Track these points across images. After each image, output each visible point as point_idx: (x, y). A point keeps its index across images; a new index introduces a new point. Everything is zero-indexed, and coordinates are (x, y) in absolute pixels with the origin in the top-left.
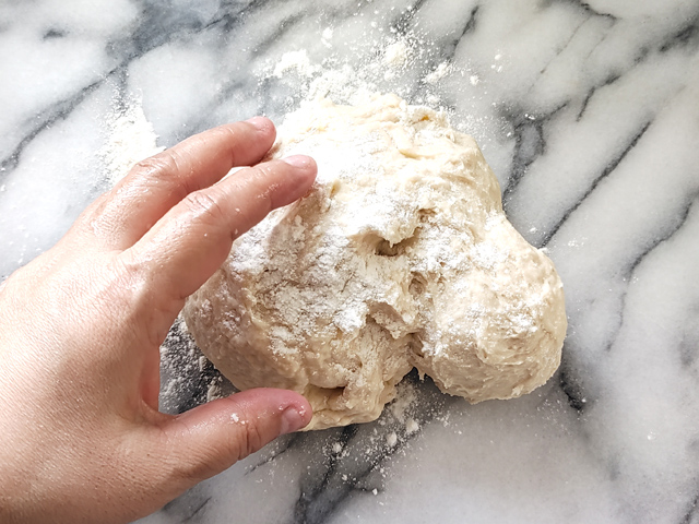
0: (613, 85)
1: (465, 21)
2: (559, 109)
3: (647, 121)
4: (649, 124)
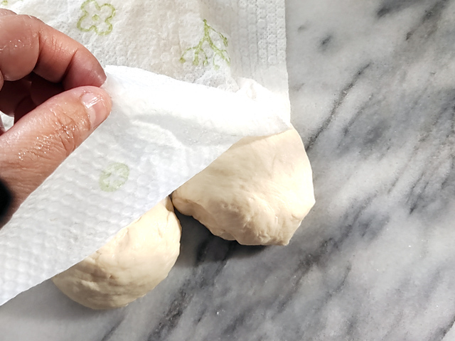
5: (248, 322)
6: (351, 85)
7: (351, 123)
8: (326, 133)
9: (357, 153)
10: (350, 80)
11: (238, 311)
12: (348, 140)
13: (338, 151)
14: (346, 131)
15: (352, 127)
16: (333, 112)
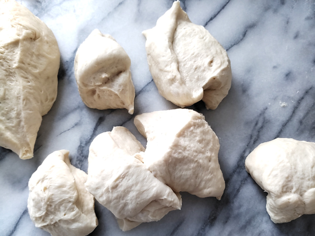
5: (253, 223)
6: (302, 98)
7: (304, 118)
8: (290, 123)
9: (308, 134)
10: (302, 96)
11: (247, 218)
12: (302, 127)
13: (297, 133)
14: (301, 122)
15: (304, 120)
16: (294, 112)
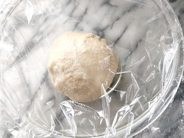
0: (118, 20)
1: (84, 12)
2: (106, 27)
3: (126, 27)
4: (127, 28)
